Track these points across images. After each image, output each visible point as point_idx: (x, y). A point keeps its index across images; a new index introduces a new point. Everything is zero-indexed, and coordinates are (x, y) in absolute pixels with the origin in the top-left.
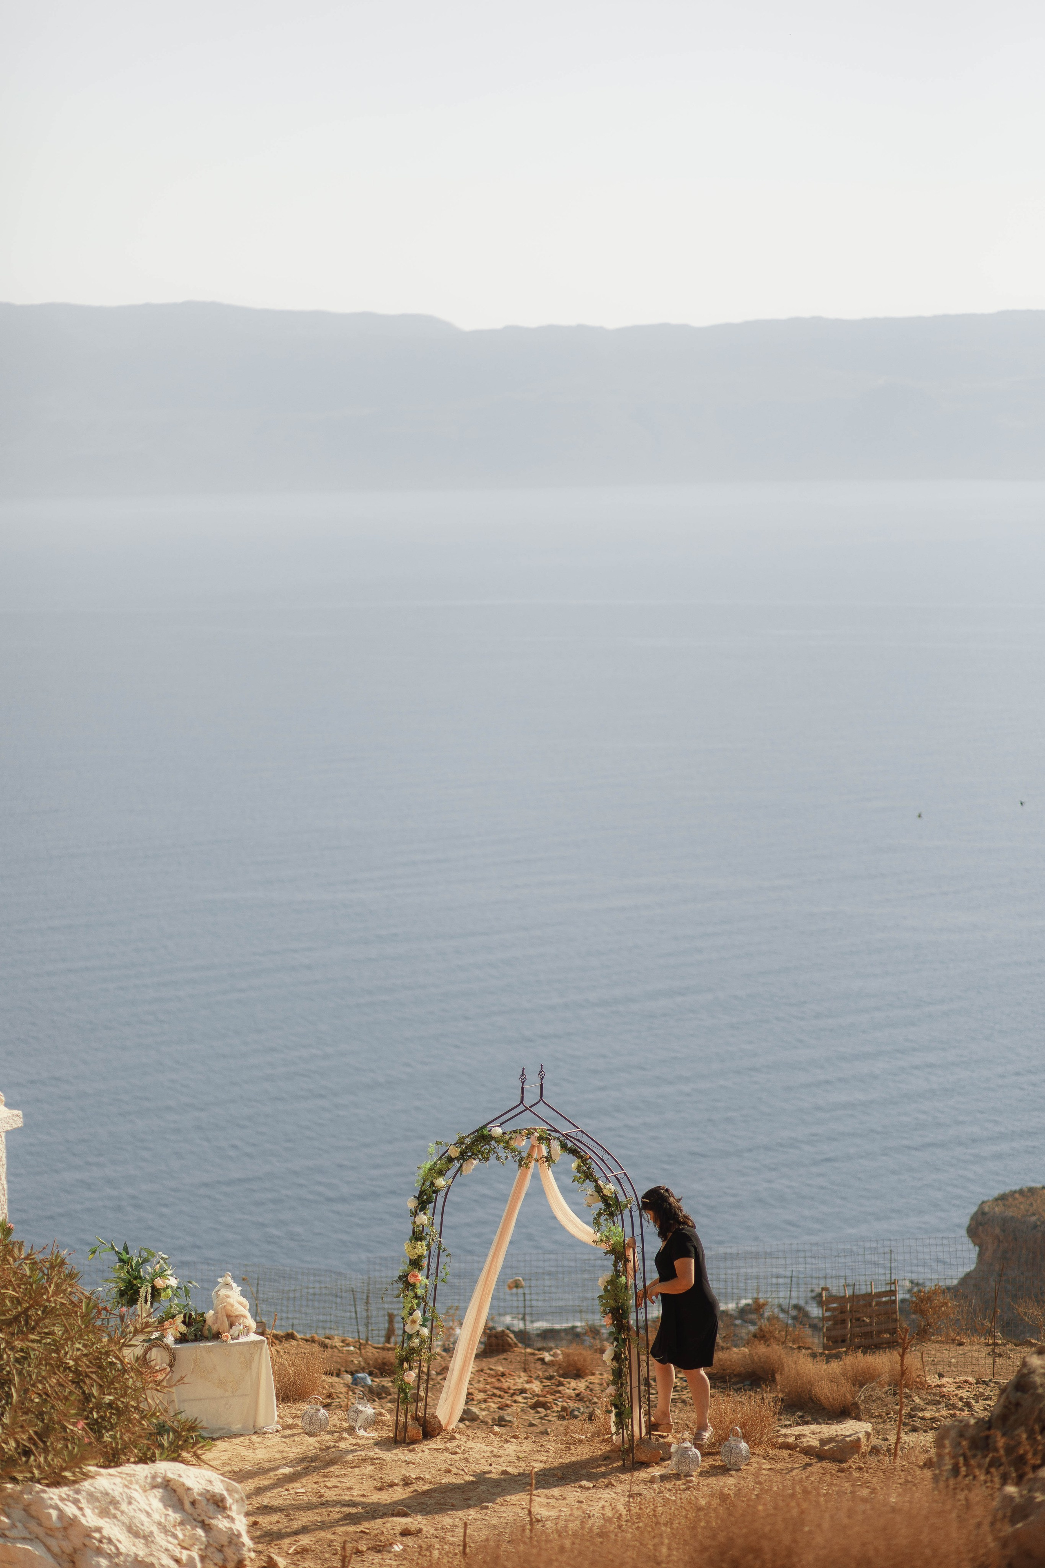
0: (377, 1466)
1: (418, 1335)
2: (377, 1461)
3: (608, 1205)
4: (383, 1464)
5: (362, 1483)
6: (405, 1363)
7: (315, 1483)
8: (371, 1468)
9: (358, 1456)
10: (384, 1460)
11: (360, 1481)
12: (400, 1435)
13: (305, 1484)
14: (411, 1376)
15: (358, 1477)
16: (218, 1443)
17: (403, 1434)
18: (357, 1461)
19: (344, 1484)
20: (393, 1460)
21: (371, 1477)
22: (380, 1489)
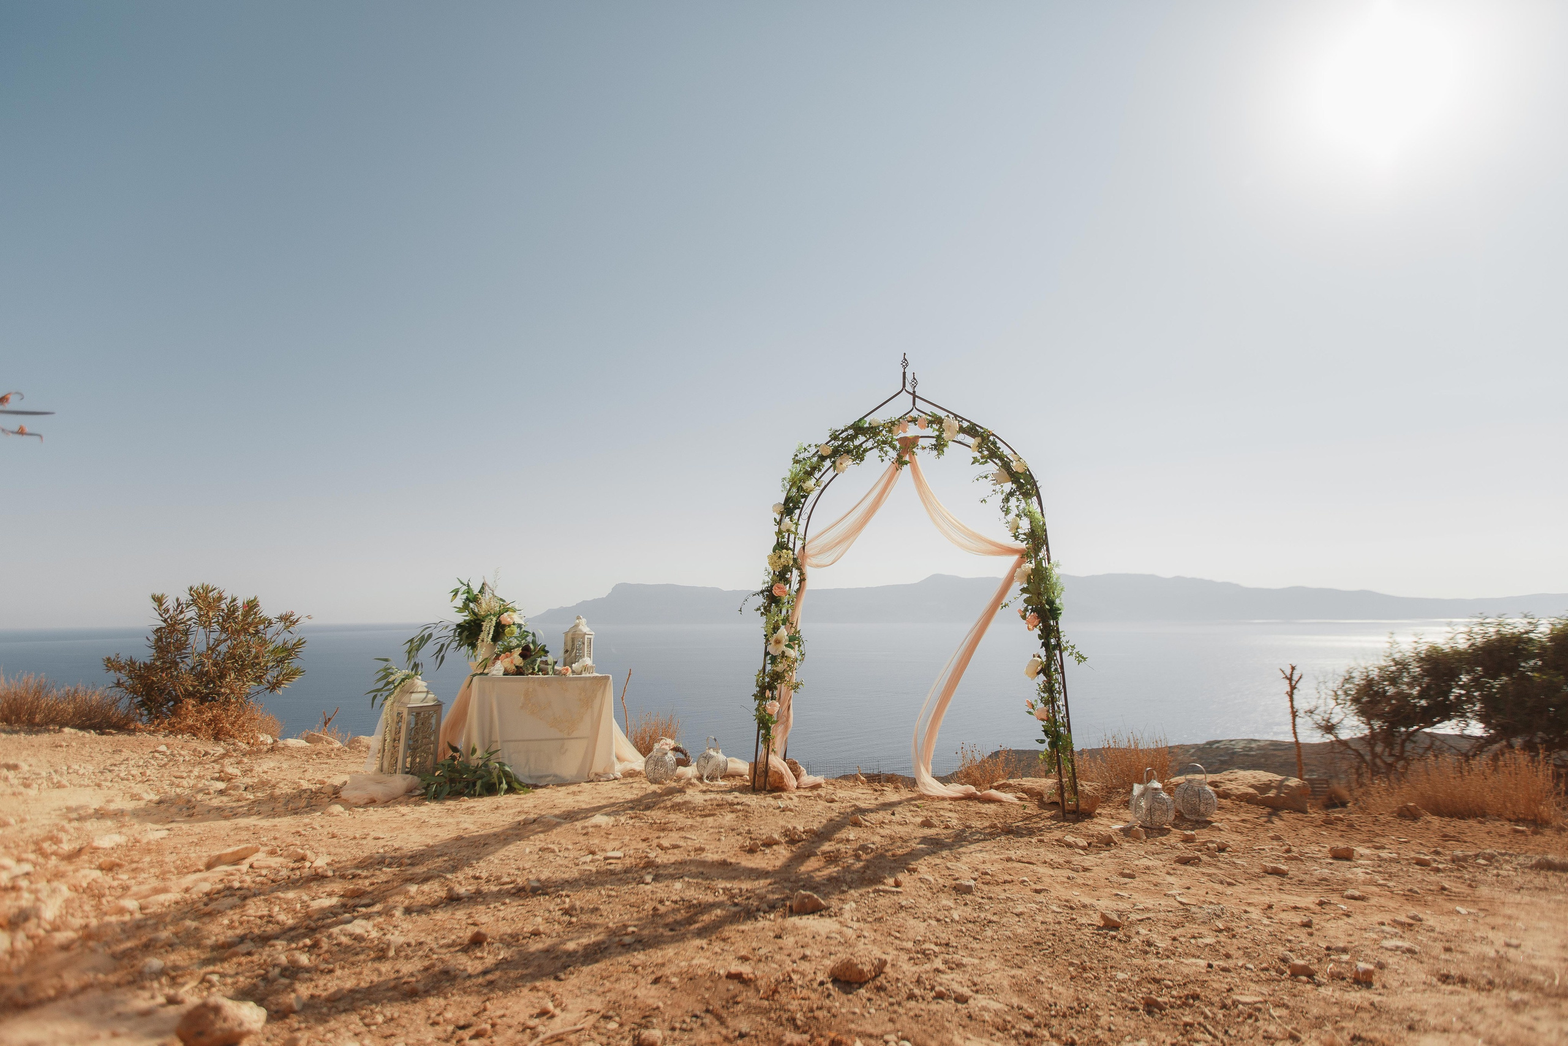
0: (740, 814)
1: (783, 657)
2: (739, 807)
3: (1020, 487)
4: (747, 812)
5: (719, 840)
6: (767, 691)
7: (644, 840)
8: (730, 817)
9: (711, 800)
10: (749, 806)
11: (717, 837)
12: (759, 781)
13: (626, 841)
14: (775, 706)
15: (711, 830)
16: (539, 791)
17: (763, 779)
18: (710, 807)
19: (689, 842)
20: (760, 806)
21: (733, 830)
22: (752, 851)
